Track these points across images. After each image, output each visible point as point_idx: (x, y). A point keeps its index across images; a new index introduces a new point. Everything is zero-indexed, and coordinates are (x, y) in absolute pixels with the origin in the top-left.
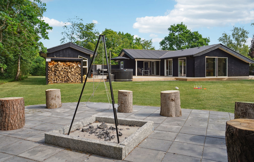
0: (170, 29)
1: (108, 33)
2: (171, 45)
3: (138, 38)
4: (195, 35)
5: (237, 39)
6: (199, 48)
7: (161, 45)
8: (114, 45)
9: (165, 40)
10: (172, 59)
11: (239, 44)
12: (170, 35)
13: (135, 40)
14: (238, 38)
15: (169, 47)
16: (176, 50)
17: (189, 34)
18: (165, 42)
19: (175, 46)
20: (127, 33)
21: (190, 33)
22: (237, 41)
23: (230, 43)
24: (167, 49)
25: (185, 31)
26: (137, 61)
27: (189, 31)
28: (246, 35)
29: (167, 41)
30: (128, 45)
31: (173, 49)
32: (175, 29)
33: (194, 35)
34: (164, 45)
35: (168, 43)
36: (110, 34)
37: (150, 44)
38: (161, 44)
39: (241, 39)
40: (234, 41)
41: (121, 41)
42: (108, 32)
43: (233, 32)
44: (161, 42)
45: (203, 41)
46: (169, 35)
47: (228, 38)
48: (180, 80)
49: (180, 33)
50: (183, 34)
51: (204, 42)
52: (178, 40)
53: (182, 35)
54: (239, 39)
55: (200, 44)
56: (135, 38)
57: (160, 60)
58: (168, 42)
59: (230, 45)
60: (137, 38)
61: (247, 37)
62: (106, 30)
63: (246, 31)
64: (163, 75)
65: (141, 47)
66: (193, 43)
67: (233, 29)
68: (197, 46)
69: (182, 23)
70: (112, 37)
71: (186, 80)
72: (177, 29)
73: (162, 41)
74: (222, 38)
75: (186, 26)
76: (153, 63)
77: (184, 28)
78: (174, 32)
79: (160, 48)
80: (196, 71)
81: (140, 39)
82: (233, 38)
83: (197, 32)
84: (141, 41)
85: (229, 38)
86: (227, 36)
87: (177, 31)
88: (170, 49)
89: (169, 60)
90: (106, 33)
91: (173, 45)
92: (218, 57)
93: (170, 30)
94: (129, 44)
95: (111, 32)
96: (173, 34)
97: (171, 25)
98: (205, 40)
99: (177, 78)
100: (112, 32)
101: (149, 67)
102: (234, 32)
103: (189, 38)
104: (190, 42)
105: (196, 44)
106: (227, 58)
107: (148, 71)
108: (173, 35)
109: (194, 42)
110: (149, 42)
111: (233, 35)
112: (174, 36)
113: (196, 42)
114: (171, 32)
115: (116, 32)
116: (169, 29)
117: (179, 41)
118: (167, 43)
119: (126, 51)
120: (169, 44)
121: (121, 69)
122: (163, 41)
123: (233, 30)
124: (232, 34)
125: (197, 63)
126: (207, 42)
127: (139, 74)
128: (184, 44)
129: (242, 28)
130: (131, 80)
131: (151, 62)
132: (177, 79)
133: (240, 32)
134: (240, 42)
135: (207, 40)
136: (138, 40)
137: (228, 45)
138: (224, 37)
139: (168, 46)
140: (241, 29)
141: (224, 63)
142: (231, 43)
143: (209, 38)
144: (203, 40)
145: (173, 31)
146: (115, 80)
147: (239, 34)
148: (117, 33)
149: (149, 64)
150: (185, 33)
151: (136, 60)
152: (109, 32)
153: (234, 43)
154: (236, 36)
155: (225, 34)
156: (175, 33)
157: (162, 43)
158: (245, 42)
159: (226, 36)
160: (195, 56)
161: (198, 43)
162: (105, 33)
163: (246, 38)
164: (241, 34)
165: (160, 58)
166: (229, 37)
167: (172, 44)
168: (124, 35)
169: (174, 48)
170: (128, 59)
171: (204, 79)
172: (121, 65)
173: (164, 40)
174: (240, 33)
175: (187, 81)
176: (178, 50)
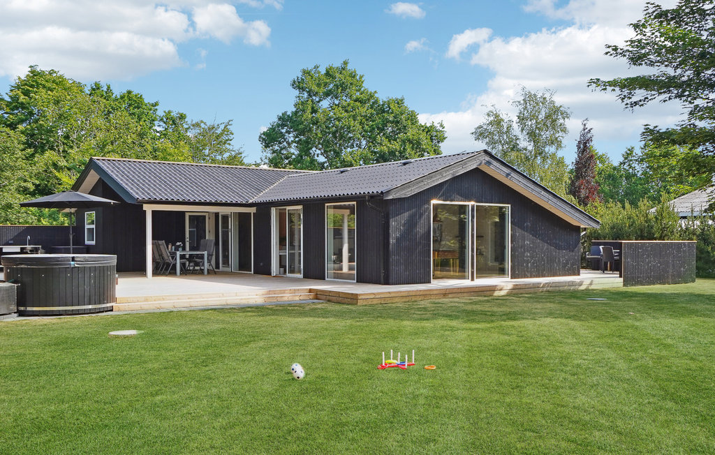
0: (298, 85)
1: (44, 87)
2: (305, 147)
3: (174, 114)
4: (392, 113)
5: (533, 136)
6: (405, 164)
7: (267, 146)
8: (67, 137)
9: (283, 126)
10: (300, 207)
11: (540, 154)
12: (301, 107)
13: (162, 120)
14: (537, 131)
15: (297, 152)
16: (322, 166)
17: (372, 108)
18: (282, 135)
19: (318, 152)
20: (129, 92)
21: (373, 103)
22: (532, 143)
23: (512, 150)
24: (290, 163)
25: (358, 94)
26: (153, 212)
27: (371, 96)
28: (562, 121)
29: (289, 132)
30: (130, 141)
31: (313, 165)
32: (319, 85)
33: (388, 112)
34: (276, 148)
35: (292, 139)
36: (52, 91)
37: (225, 138)
38: (264, 139)
39: (546, 135)
40: (525, 143)
41: (100, 122)
42: (43, 83)
43: (521, 107)
44: (264, 134)
45: (423, 136)
46: (295, 105)
47: (505, 129)
48: (329, 301)
49: (337, 102)
50: (349, 105)
51: (425, 142)
52: (329, 128)
53: (346, 111)
54: (540, 135)
55: (413, 148)
56: (160, 112)
57: (253, 210)
58: (291, 135)
59: (513, 155)
60: (169, 112)
61: (564, 130)
62: (32, 72)
63: (561, 109)
64: (263, 270)
65: (186, 150)
66: (386, 141)
67: (521, 99)
68: (400, 152)
69: (345, 63)
70: (57, 102)
71: (353, 298)
72: (326, 84)
73: (270, 129)
74: (485, 127)
75: (361, 77)
76: (225, 218)
77: (351, 84)
78: (314, 98)
79: (263, 158)
80: (393, 258)
81: (182, 117)
82: (522, 130)
83: (399, 102)
84: (186, 126)
85: (508, 131)
86: (503, 120)
87: (327, 94)
88: (298, 163)
89: (288, 208)
90: (32, 86)
91: (314, 149)
92: (476, 204)
93: (299, 88)
94: (134, 136)
95: (54, 82)
96: (310, 102)
97: (303, 70)
98: (428, 130)
99: (317, 290)
100: (60, 82)
101: (210, 236)
102: (525, 108)
103: (373, 121)
104: (375, 139)
105: (396, 146)
106: (510, 205)
107: (202, 257)
108: (313, 108)
109: (389, 138)
110: (219, 131)
111: (522, 119)
112: (314, 111)
113: (395, 140)
114: (306, 95)
115: (80, 86)
116: (294, 82)
117: (334, 134)
118: (291, 137)
119: (104, 166)
120: (297, 142)
121: (87, 242)
122: (272, 129)
123: (522, 102)
124: (519, 117)
125: (397, 225)
126: (434, 141)
127: (163, 268)
128: (352, 146)
129: (547, 96)
130: (109, 305)
131: (217, 215)
132: (318, 295)
133: (543, 109)
134: (544, 147)
135: (437, 131)
136: (175, 121)
137: (505, 153)
138: (491, 123)
139: (294, 150)
140: (544, 98)
141: (496, 222)
142: (515, 148)
143: (441, 126)
144: (423, 131)
145: (310, 93)
146: (22, 308)
147: (540, 116)
148: (87, 90)
149: (209, 225)
150: (358, 104)
151: (148, 209)
152: (49, 85)
153: (526, 149)
154: (530, 123)
155: (497, 116)
156: (317, 100)
157: (269, 139)
158: (559, 146)
159: (498, 122)
160: (390, 197)
161: (404, 142)
162: (26, 84)
163: (560, 134)
164: (546, 117)
165: (251, 201)
166: (509, 127)
167: (307, 142)
168: (116, 100)
169: (316, 158)
170: (112, 202)
171: (425, 295)
172: (87, 227)
173: (278, 125)
174: (542, 116)
175: (356, 304)
176: (331, 165)
